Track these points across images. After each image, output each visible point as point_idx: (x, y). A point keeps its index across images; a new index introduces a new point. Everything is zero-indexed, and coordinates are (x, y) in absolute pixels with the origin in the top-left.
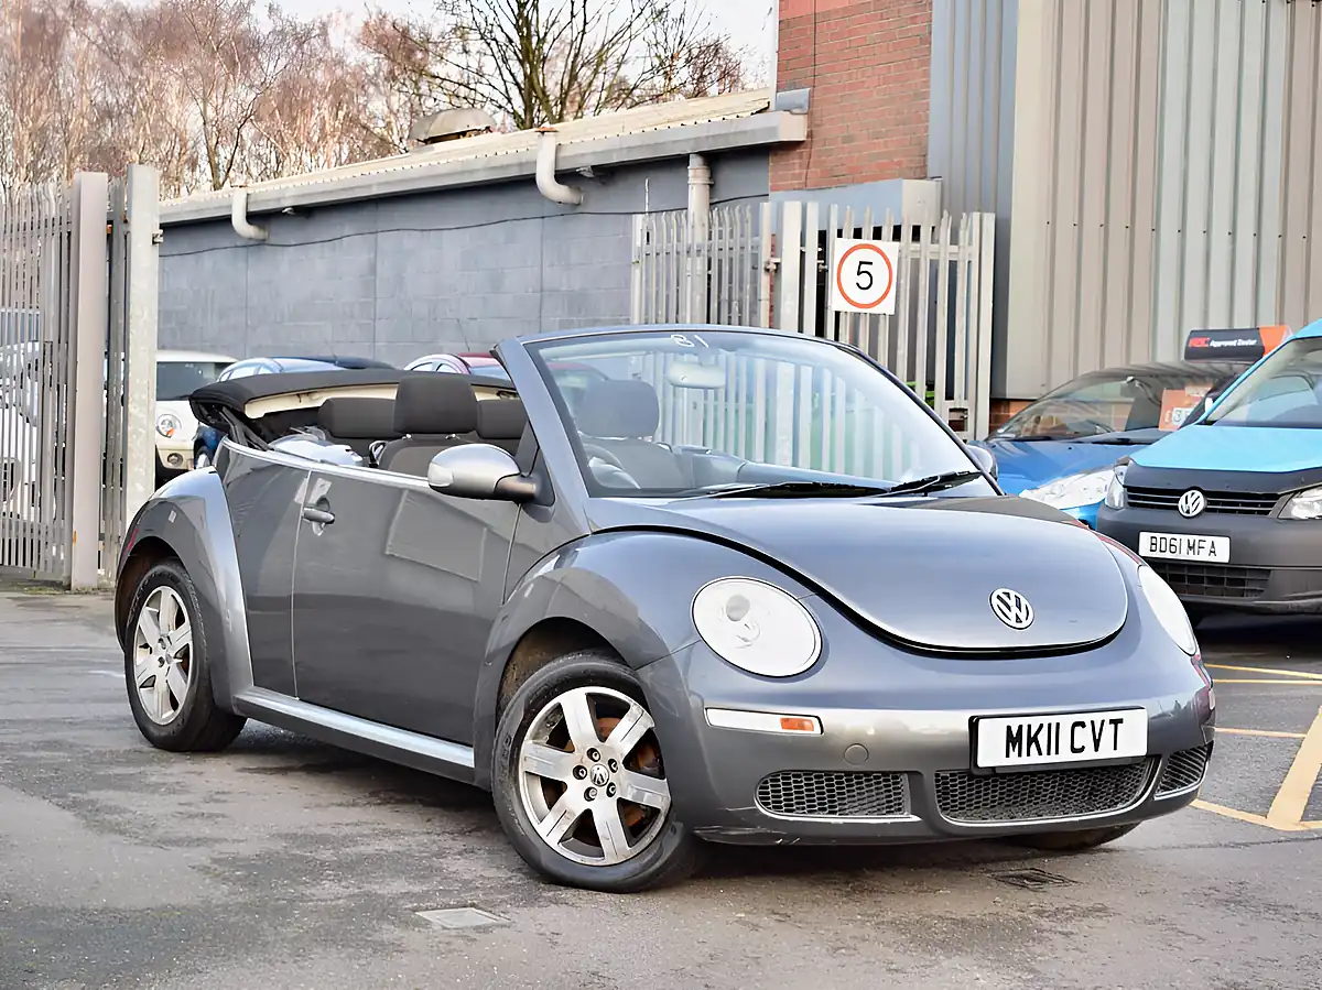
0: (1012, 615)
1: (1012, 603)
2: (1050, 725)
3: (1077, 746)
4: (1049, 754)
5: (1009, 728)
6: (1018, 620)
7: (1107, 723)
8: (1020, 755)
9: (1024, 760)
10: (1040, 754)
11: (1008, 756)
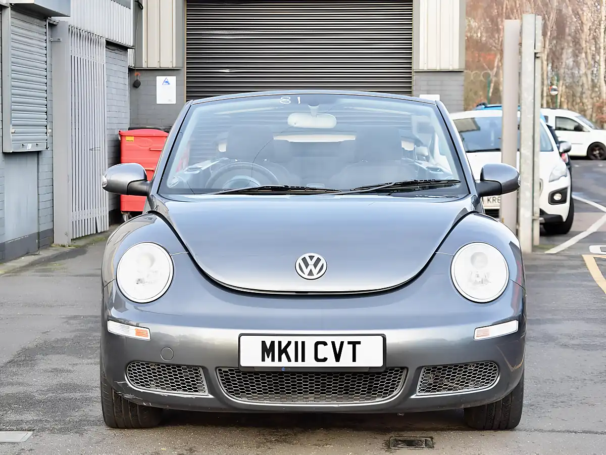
0: (307, 271)
1: (311, 263)
2: (296, 343)
3: (320, 357)
4: (296, 360)
5: (264, 343)
6: (311, 273)
7: (345, 344)
8: (273, 360)
9: (277, 364)
10: (289, 360)
11: (263, 360)
